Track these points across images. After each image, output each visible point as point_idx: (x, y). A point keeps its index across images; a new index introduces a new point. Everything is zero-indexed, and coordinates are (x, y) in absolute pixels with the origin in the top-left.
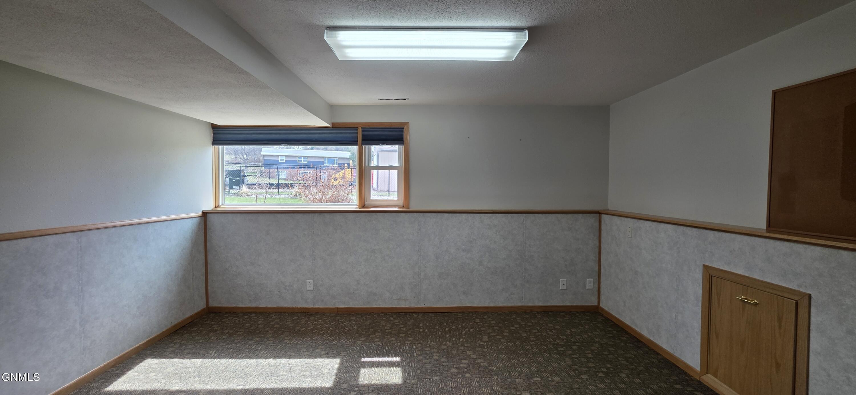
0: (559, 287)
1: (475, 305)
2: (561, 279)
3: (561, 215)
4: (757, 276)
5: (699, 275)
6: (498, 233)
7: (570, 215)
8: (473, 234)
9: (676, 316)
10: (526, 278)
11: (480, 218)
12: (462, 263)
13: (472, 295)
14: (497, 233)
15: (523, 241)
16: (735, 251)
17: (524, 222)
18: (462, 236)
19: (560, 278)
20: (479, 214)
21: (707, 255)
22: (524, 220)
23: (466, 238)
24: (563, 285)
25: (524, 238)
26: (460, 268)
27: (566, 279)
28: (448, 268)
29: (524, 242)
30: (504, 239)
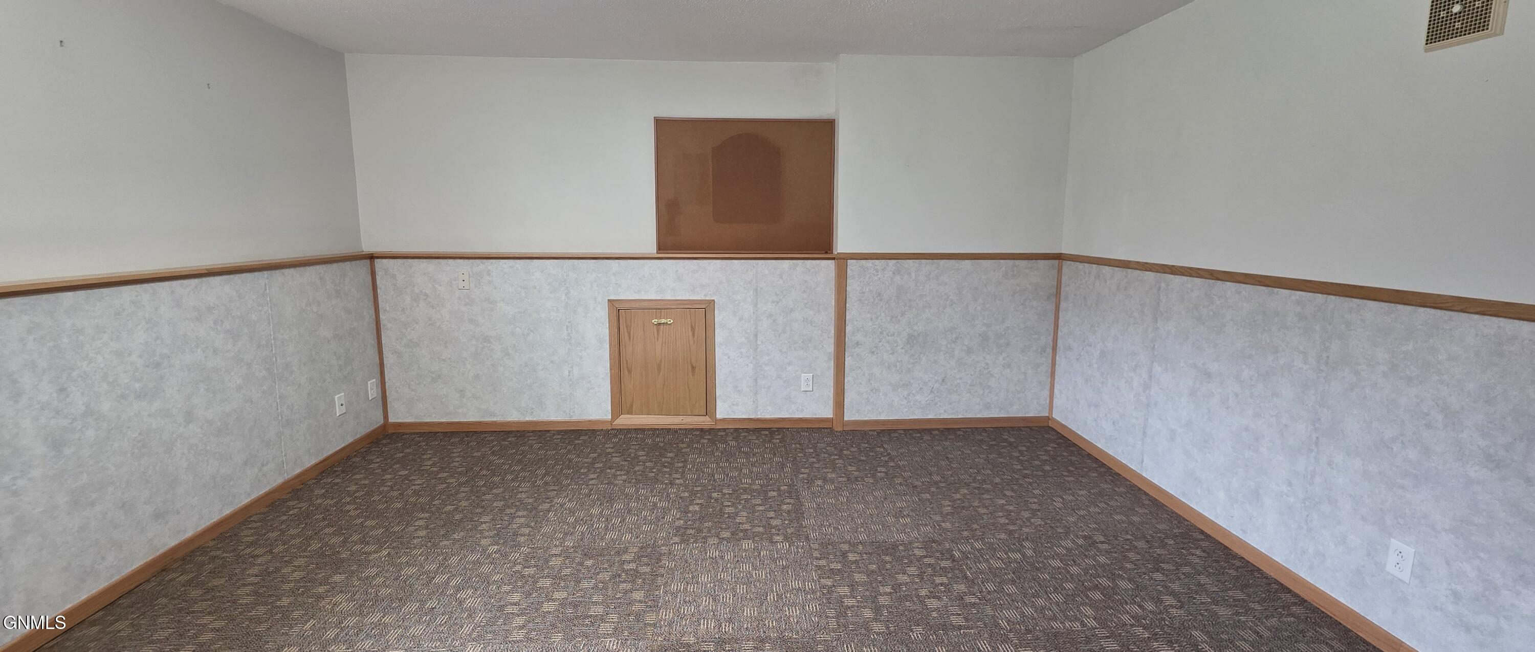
0: (336, 414)
1: (189, 534)
2: (336, 397)
3: (323, 266)
4: (668, 297)
5: (602, 314)
6: (219, 328)
7: (335, 265)
8: (158, 342)
9: (569, 372)
10: (284, 416)
11: (173, 292)
12: (140, 434)
13: (178, 512)
14: (217, 329)
15: (271, 335)
16: (644, 277)
17: (266, 290)
18: (129, 355)
19: (336, 395)
20: (167, 284)
21: (611, 288)
22: (265, 286)
23: (141, 357)
24: (341, 407)
25: (271, 326)
26: (137, 451)
27: (343, 394)
28: (101, 464)
29: (272, 337)
30: (233, 338)
